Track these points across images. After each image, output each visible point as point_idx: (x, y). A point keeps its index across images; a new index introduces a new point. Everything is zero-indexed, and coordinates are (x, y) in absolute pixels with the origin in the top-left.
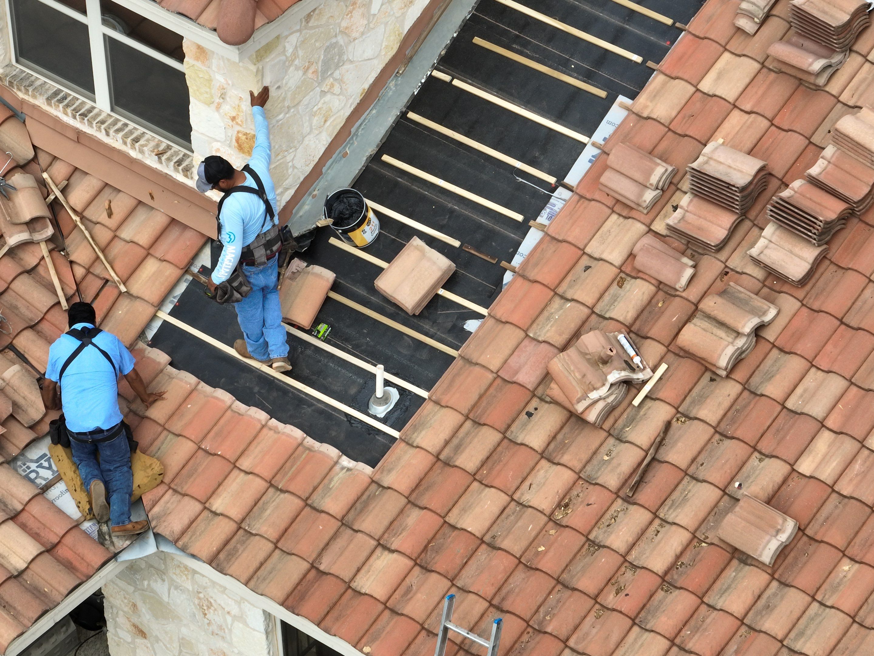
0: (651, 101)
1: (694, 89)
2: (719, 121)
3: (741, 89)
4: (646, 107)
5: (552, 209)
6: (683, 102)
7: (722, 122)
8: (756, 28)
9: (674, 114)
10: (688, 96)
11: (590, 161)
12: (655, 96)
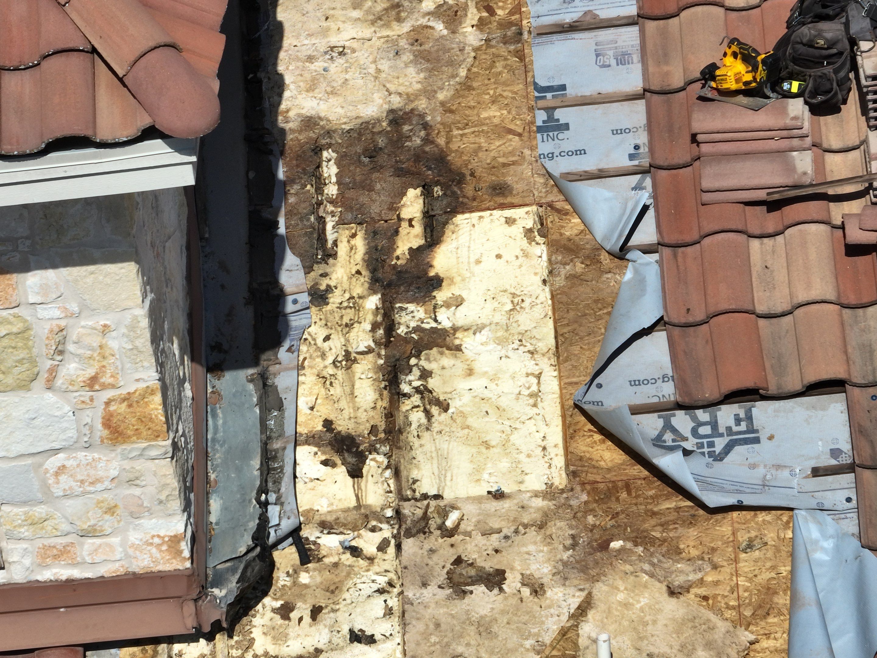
0: (668, 60)
1: (723, 11)
10: (721, 25)
12: (666, 54)
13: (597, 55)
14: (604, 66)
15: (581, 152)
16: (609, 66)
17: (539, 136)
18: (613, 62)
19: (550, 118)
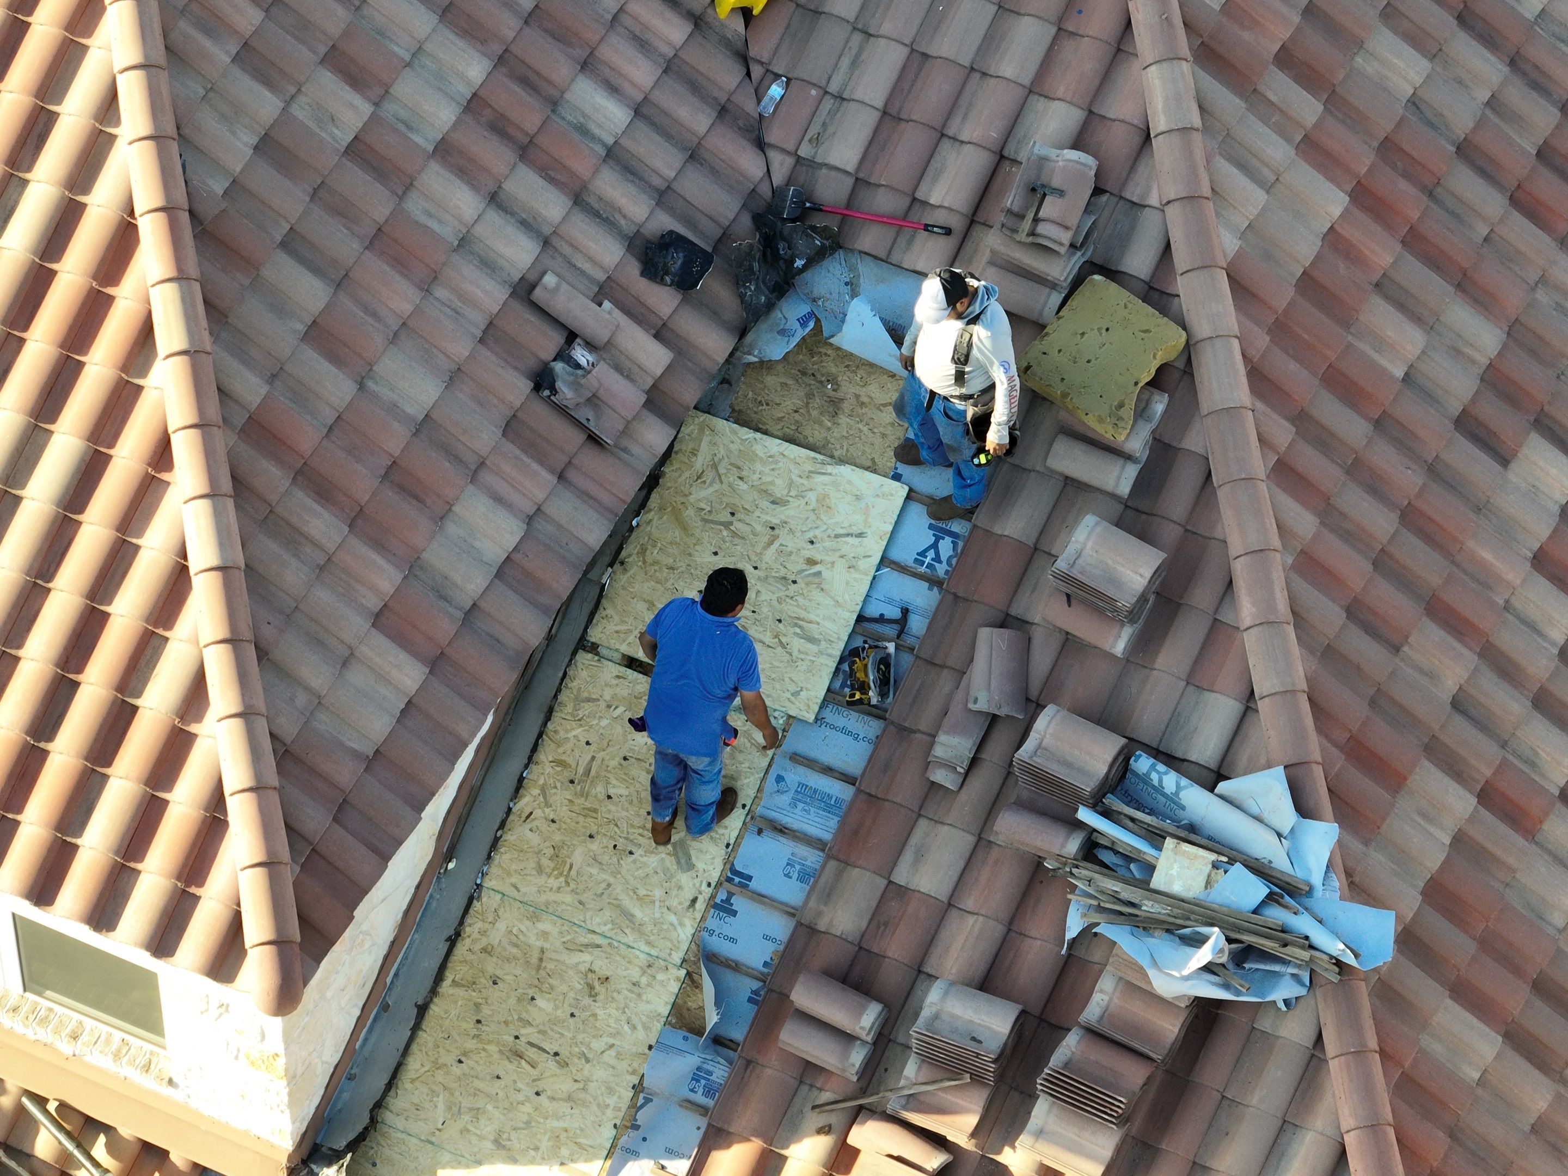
0: (826, 904)
1: (886, 882)
2: (932, 932)
3: (955, 879)
4: (820, 914)
5: (709, 1080)
6: (874, 904)
7: (936, 932)
8: (961, 780)
9: (864, 925)
10: (878, 894)
11: (750, 1000)
12: (829, 895)
13: (788, 864)
14: (788, 876)
15: (733, 940)
16: (791, 878)
17: (712, 910)
18: (796, 875)
19: (728, 901)
